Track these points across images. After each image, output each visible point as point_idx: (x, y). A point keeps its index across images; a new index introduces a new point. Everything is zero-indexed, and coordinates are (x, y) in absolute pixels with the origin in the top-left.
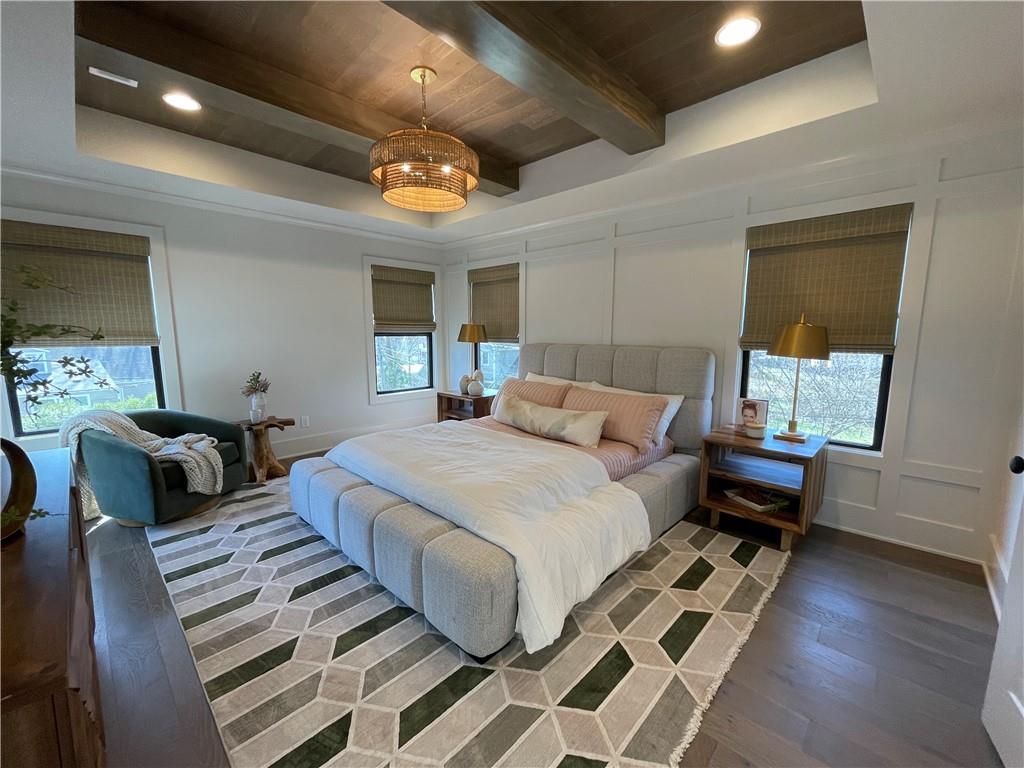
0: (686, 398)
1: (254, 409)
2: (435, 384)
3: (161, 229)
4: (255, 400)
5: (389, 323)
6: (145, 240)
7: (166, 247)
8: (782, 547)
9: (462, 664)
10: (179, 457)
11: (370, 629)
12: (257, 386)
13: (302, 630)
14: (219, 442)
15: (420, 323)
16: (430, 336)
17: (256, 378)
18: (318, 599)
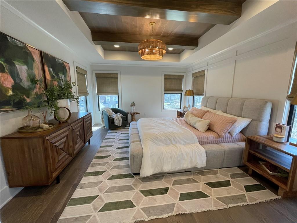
0: (252, 120)
1: (132, 110)
2: (181, 108)
3: (120, 72)
4: (132, 107)
5: (168, 90)
6: (117, 74)
7: (121, 75)
8: (279, 194)
9: (130, 173)
10: (113, 117)
11: (122, 159)
12: (133, 105)
13: (112, 154)
14: (123, 116)
15: (178, 90)
16: (181, 94)
17: (133, 103)
18: (120, 150)
